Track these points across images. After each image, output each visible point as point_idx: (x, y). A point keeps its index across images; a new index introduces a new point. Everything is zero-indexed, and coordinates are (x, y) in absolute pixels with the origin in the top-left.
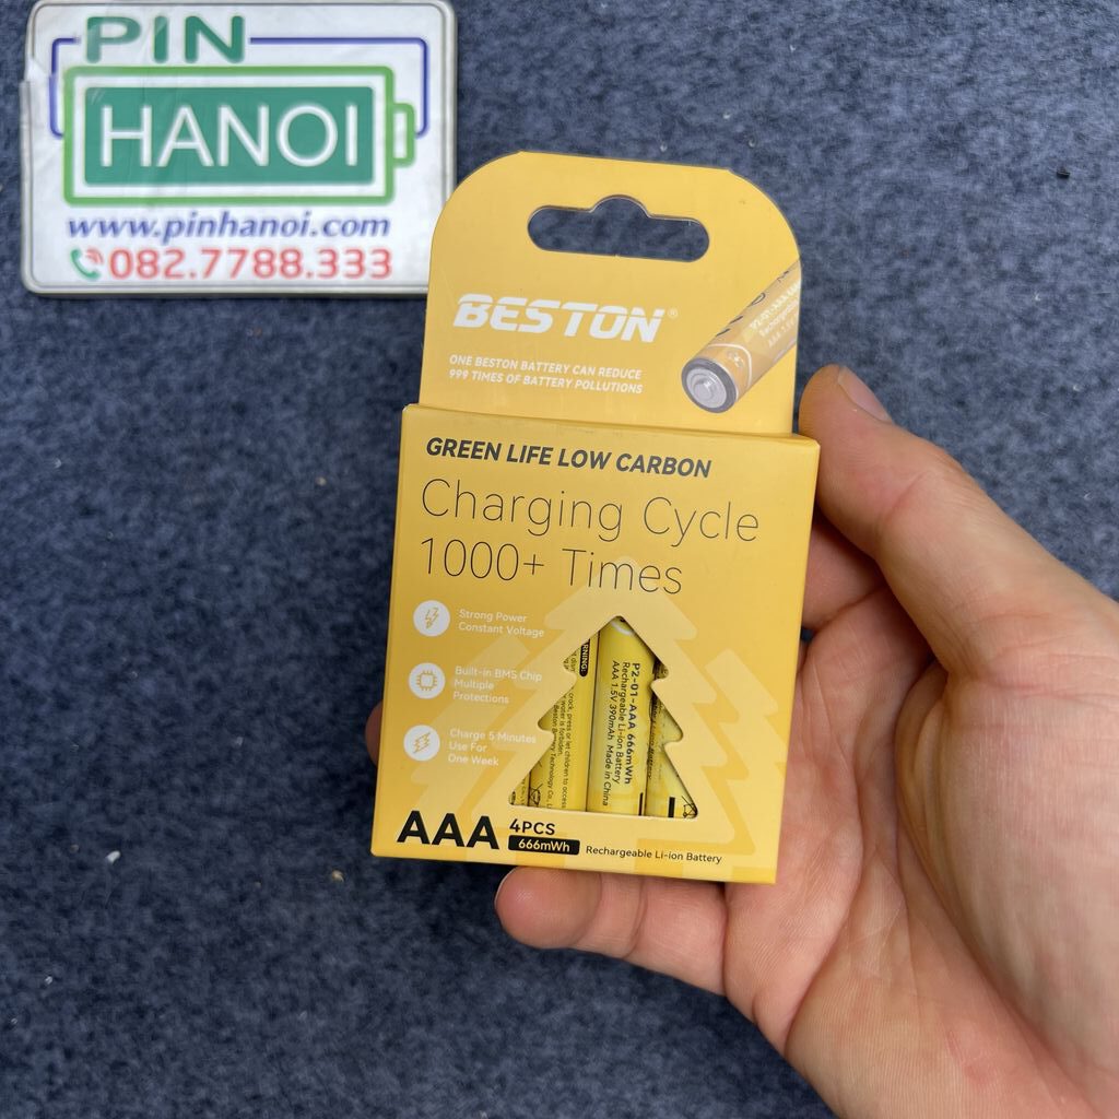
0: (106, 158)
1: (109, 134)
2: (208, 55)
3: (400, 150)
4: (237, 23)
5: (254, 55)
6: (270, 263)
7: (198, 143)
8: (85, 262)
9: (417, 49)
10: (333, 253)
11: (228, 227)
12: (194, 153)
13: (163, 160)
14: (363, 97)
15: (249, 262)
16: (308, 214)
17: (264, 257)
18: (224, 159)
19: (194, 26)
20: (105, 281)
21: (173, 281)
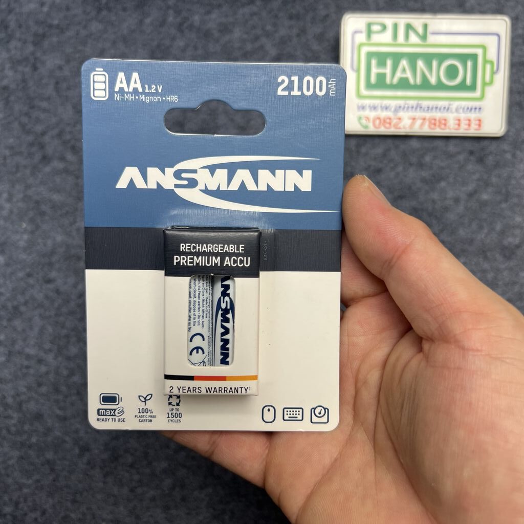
0: (373, 79)
1: (375, 70)
2: (414, 39)
3: (488, 78)
4: (425, 26)
5: (431, 39)
6: (435, 124)
7: (409, 75)
8: (364, 121)
9: (495, 38)
10: (459, 120)
11: (418, 109)
12: (407, 79)
13: (395, 81)
14: (474, 57)
15: (427, 123)
16: (450, 105)
17: (433, 121)
18: (419, 81)
19: (409, 27)
20: (372, 130)
21: (398, 130)
